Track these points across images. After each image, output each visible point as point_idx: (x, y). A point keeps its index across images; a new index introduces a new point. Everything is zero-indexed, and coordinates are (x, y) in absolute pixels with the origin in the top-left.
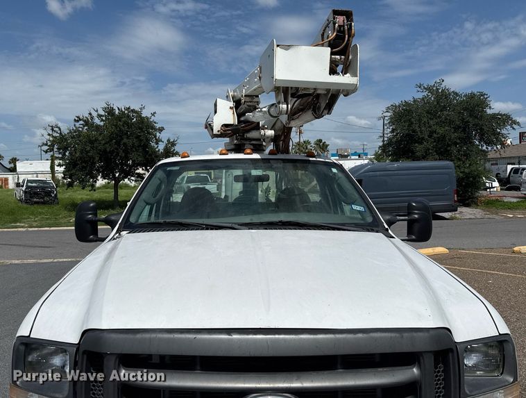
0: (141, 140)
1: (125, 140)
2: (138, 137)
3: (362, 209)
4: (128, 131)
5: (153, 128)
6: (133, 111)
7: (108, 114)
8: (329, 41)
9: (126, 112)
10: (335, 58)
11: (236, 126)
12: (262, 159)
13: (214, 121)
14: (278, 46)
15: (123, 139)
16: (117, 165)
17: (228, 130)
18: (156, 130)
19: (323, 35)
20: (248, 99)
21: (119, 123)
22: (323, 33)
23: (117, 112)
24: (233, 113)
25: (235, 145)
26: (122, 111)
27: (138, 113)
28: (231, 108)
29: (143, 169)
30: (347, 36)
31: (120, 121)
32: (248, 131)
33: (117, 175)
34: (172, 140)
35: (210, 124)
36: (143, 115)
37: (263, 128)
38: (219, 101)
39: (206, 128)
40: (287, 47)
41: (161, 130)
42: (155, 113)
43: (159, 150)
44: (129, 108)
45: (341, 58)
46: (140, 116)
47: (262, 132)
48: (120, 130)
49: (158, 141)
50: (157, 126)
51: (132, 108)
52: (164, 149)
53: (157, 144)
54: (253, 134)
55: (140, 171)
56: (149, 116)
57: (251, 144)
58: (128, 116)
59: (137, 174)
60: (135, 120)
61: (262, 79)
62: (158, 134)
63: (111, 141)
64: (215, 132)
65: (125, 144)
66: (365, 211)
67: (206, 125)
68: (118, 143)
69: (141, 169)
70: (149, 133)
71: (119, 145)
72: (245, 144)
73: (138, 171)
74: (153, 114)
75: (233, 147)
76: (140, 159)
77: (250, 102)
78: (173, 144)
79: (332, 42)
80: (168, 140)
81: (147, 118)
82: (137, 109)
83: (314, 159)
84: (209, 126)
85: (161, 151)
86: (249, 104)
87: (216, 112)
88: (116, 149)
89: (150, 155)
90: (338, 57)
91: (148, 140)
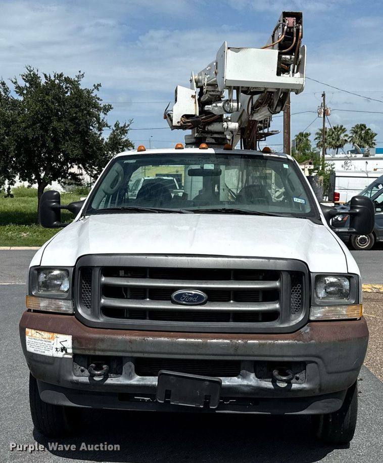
0: (78, 125)
1: (55, 124)
2: (72, 120)
3: (302, 201)
4: (58, 110)
5: (96, 106)
6: (67, 80)
7: (31, 84)
8: (279, 43)
9: (57, 82)
10: (285, 58)
11: (197, 117)
12: (216, 154)
13: (174, 110)
14: (229, 48)
15: (51, 122)
16: (41, 160)
17: (189, 122)
18: (99, 109)
19: (273, 36)
20: (210, 88)
21: (47, 97)
22: (274, 35)
23: (43, 81)
24: (195, 103)
25: (195, 138)
26: (50, 80)
27: (74, 84)
28: (193, 97)
29: (79, 167)
30: (295, 38)
31: (47, 94)
32: (210, 123)
33: (42, 175)
34: (121, 125)
35: (169, 115)
36: (81, 87)
37: (227, 120)
38: (179, 88)
39: (165, 118)
40: (237, 50)
41: (107, 109)
42: (99, 85)
43: (103, 139)
44: (61, 75)
45: (291, 58)
46: (77, 88)
47: (225, 124)
48: (48, 108)
49: (101, 126)
50: (102, 104)
51: (65, 75)
52: (110, 139)
53: (100, 129)
54: (215, 127)
55: (75, 169)
56: (91, 88)
57: (213, 138)
58: (60, 87)
59: (71, 174)
60: (69, 94)
61: (218, 74)
62: (102, 115)
63: (34, 124)
64: (175, 123)
65: (54, 129)
66: (305, 204)
67: (165, 115)
68: (44, 128)
69: (76, 167)
70: (89, 114)
71: (46, 131)
72: (206, 138)
73: (71, 170)
74: (97, 87)
75: (193, 140)
76: (76, 152)
77: (213, 91)
78: (124, 131)
79: (282, 43)
80: (117, 125)
81: (89, 92)
82: (73, 77)
83: (268, 155)
84: (168, 116)
85: (106, 140)
86: (212, 93)
87: (176, 100)
88: (43, 136)
89: (91, 147)
90: (288, 57)
91: (88, 124)
